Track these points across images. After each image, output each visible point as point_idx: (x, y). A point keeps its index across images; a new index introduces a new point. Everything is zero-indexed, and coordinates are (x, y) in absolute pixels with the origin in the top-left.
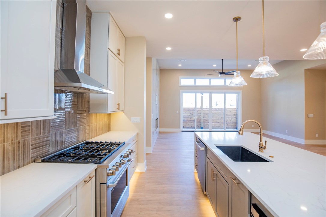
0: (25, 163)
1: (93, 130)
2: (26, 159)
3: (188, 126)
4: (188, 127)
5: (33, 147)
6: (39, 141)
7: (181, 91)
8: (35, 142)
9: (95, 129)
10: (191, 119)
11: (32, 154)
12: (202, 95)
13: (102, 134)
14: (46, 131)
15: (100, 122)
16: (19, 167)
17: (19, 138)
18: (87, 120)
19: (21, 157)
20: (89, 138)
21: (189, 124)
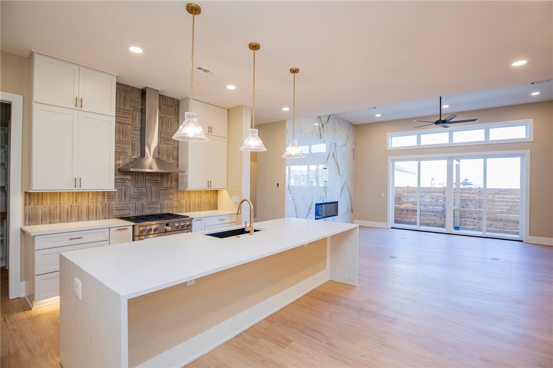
0: (110, 217)
1: (184, 205)
2: (110, 215)
3: (428, 222)
4: (428, 224)
5: (116, 209)
6: (121, 206)
7: (390, 158)
8: (117, 206)
9: (188, 204)
10: (434, 210)
11: (115, 213)
12: (458, 163)
13: (200, 211)
14: (127, 200)
15: (197, 199)
16: (106, 218)
17: (106, 202)
18: (174, 196)
19: (107, 213)
20: (177, 212)
21: (431, 218)
